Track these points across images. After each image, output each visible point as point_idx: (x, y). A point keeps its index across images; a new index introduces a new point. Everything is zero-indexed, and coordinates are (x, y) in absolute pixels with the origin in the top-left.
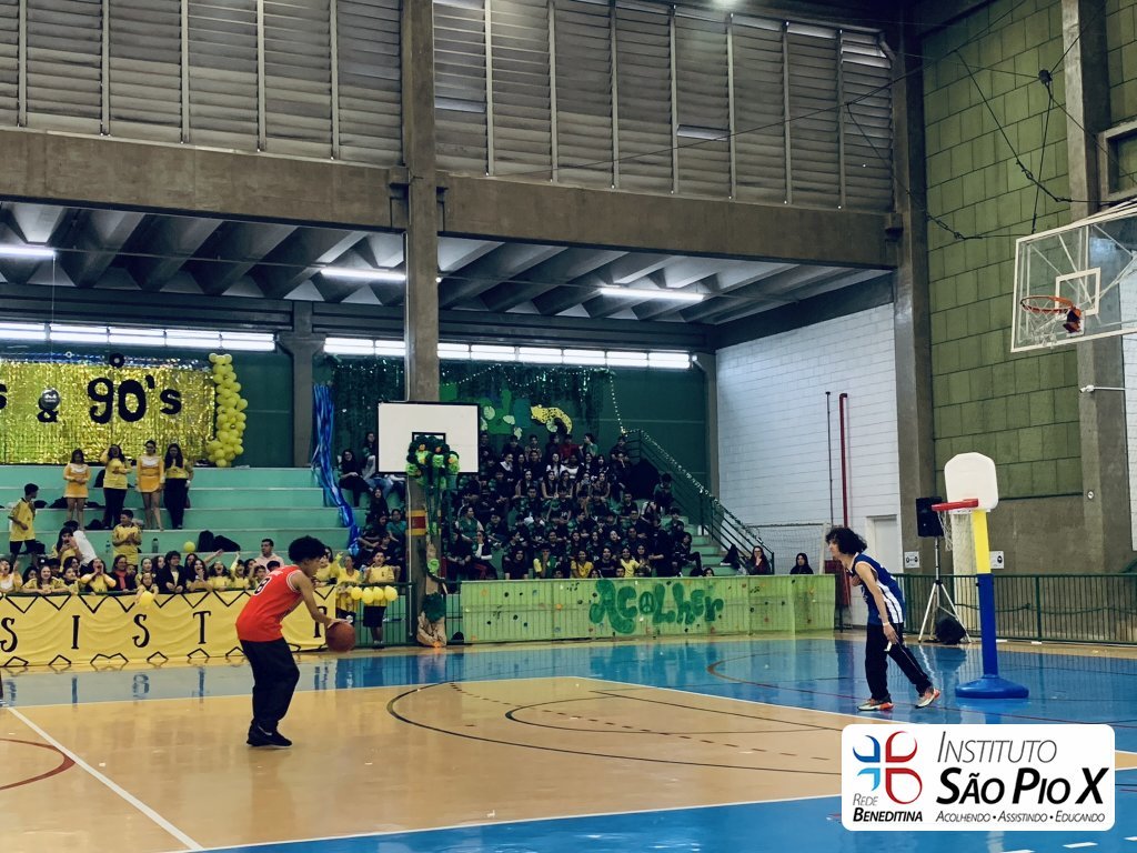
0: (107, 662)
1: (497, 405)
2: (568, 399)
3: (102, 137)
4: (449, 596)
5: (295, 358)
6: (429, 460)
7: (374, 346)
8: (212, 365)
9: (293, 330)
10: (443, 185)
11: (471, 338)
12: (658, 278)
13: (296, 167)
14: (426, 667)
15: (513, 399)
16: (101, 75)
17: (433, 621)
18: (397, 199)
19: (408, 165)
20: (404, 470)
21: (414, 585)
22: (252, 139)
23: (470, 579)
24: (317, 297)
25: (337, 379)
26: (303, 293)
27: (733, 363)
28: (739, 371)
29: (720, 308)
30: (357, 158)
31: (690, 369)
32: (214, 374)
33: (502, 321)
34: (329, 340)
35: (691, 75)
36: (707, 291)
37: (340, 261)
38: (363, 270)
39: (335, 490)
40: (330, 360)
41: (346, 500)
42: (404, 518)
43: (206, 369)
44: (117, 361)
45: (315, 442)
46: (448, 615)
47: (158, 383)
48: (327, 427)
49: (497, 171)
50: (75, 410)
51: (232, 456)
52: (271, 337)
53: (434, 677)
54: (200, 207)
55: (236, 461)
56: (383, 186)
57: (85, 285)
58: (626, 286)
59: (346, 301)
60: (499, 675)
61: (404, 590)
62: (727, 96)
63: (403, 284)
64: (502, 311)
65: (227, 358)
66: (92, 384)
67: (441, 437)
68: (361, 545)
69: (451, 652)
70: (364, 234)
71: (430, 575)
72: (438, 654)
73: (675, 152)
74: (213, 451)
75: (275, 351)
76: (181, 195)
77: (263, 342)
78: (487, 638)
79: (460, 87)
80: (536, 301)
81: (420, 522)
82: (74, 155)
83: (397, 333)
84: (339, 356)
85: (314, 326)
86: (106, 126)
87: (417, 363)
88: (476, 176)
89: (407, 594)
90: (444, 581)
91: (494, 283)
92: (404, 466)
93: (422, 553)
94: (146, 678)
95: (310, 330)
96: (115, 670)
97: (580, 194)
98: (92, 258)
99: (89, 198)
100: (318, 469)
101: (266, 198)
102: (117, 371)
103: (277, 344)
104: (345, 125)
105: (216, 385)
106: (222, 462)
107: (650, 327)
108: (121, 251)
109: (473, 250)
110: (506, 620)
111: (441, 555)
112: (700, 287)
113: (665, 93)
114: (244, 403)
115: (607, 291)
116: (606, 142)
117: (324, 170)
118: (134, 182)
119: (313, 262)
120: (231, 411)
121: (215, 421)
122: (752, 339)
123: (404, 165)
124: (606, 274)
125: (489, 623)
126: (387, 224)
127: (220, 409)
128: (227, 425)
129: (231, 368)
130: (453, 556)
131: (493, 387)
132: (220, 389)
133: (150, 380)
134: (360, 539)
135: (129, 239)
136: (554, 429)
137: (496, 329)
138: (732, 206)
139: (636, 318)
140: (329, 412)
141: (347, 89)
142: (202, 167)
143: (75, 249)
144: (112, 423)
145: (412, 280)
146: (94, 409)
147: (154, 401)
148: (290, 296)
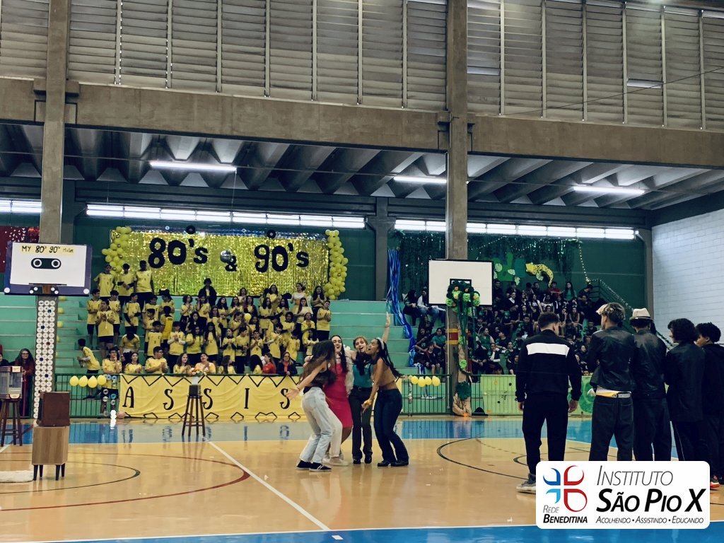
0: (264, 417)
1: (504, 263)
2: (550, 259)
3: (265, 98)
4: (473, 384)
5: (377, 233)
6: (461, 296)
7: (426, 225)
8: (327, 237)
9: (376, 215)
10: (472, 122)
11: (486, 219)
12: (613, 179)
13: (379, 113)
14: (459, 428)
15: (514, 259)
16: (265, 60)
17: (463, 399)
18: (443, 131)
19: (449, 110)
20: (445, 303)
21: (451, 376)
22: (354, 97)
23: (487, 374)
24: (391, 195)
25: (402, 246)
26: (383, 192)
27: (664, 235)
28: (668, 240)
29: (656, 199)
30: (418, 106)
31: (634, 240)
32: (328, 242)
33: (507, 208)
34: (398, 222)
35: (637, 46)
36: (647, 188)
37: (406, 172)
38: (419, 177)
39: (401, 315)
40: (398, 233)
41: (408, 321)
42: (444, 333)
43: (324, 239)
44: (271, 234)
45: (388, 285)
46: (473, 396)
47: (295, 249)
48: (396, 276)
49: (507, 112)
50: (246, 263)
51: (338, 293)
52: (362, 219)
53: (463, 434)
54: (322, 140)
55: (341, 296)
56: (434, 124)
57: (254, 189)
58: (591, 185)
59: (409, 197)
60: (505, 435)
61: (444, 380)
62: (661, 59)
63: (445, 187)
64: (507, 202)
65: (336, 232)
66: (257, 249)
67: (468, 282)
68: (417, 350)
69: (474, 420)
70: (421, 154)
71: (461, 370)
72: (467, 421)
73: (625, 96)
74: (328, 290)
75: (365, 228)
76: (312, 132)
77: (357, 223)
78: (498, 412)
79: (484, 59)
80: (530, 196)
81: (455, 336)
82: (249, 109)
83: (440, 216)
84: (404, 231)
85: (389, 212)
86: (267, 92)
87: (454, 235)
88: (492, 115)
89: (446, 382)
90: (470, 374)
91: (503, 184)
92: (444, 300)
93: (456, 356)
94: (287, 428)
95: (386, 215)
96: (269, 422)
97: (561, 125)
98: (259, 172)
99: (258, 135)
100: (390, 302)
101: (362, 133)
102: (271, 240)
103: (366, 224)
104: (410, 86)
105: (329, 249)
106: (333, 297)
107: (607, 212)
108: (275, 167)
109: (490, 163)
110: (510, 401)
111: (468, 357)
112: (642, 185)
113: (619, 59)
114: (346, 260)
115: (578, 188)
116: (579, 92)
117: (397, 115)
118: (283, 125)
119: (389, 172)
120: (338, 265)
121: (329, 271)
122: (677, 220)
123: (447, 110)
124: (577, 177)
125: (499, 402)
126: (436, 147)
127: (332, 264)
128: (336, 274)
129: (338, 238)
130: (475, 359)
131: (501, 250)
132: (332, 252)
133: (290, 246)
134: (416, 346)
135: (280, 161)
136: (541, 279)
137: (503, 214)
138: (665, 132)
139: (597, 206)
140: (397, 266)
141: (412, 64)
142: (324, 115)
143: (248, 167)
144: (268, 273)
145: (451, 182)
146: (258, 264)
147: (293, 259)
148: (374, 194)
